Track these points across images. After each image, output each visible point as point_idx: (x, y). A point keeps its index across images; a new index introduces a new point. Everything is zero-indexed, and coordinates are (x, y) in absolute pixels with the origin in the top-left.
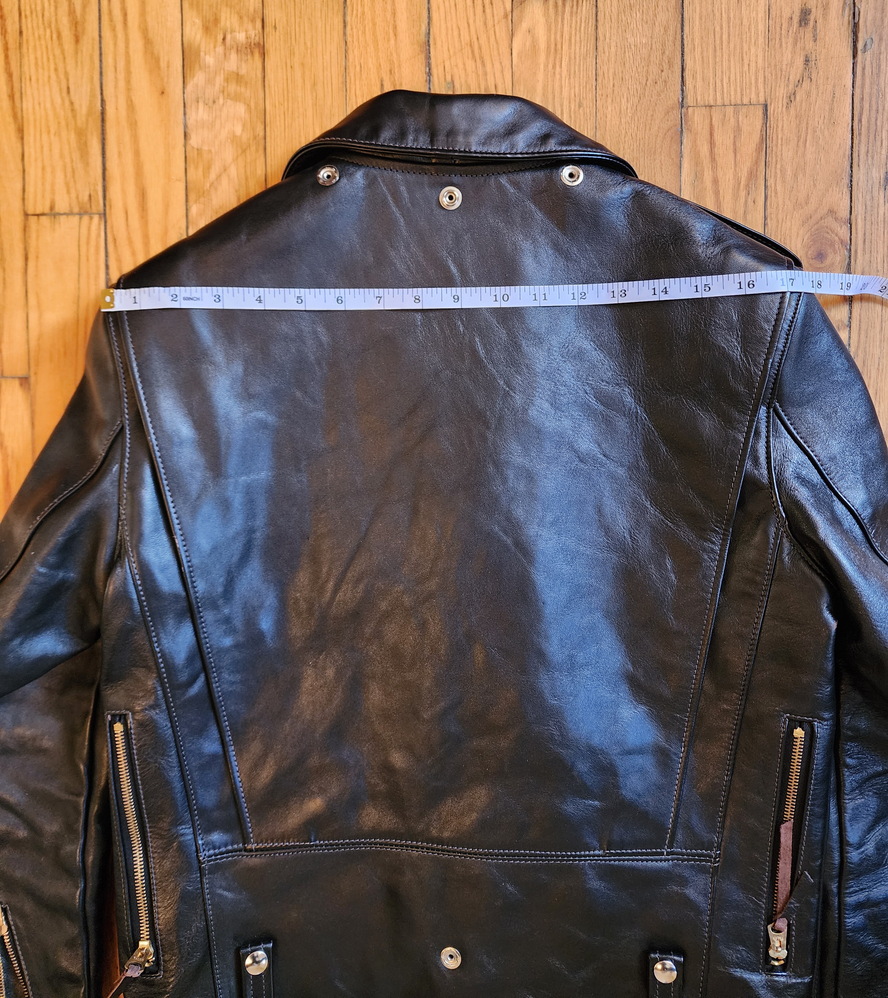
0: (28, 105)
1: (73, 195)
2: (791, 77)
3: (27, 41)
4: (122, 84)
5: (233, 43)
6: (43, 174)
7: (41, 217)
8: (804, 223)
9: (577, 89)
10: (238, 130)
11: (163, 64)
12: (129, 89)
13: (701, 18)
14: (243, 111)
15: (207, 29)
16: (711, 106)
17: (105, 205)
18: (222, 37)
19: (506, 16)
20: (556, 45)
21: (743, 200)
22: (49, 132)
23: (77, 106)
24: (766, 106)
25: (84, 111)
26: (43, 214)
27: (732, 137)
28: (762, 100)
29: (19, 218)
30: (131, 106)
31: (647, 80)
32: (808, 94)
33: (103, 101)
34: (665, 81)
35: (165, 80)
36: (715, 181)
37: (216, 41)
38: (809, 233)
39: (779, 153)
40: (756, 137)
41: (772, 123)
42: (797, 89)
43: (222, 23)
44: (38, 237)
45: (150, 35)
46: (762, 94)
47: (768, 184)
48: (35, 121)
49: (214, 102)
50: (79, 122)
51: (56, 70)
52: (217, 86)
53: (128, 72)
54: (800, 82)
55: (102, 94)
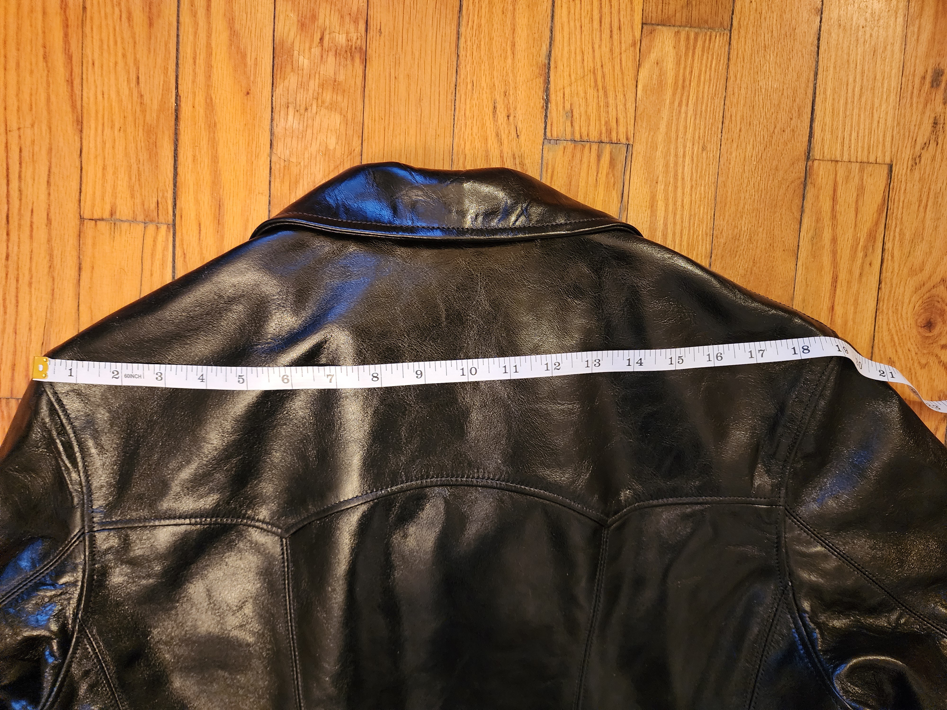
0: (89, 94)
1: (138, 201)
2: (918, 139)
3: (92, 18)
4: (201, 78)
5: (331, 44)
6: (104, 175)
7: (99, 223)
8: (916, 290)
9: (702, 131)
10: (332, 143)
11: (250, 62)
12: (208, 86)
13: (835, 68)
14: (338, 122)
15: (302, 26)
16: (837, 161)
17: (174, 215)
18: (319, 37)
19: (634, 44)
20: (684, 81)
21: (859, 262)
22: (112, 127)
23: (147, 98)
24: (891, 167)
25: (155, 107)
26: (102, 220)
27: (855, 195)
28: (888, 160)
29: (73, 222)
30: (210, 104)
31: (775, 127)
32: (934, 159)
33: (177, 95)
34: (793, 130)
35: (252, 79)
36: (834, 240)
37: (312, 41)
38: (920, 302)
39: (899, 216)
40: (879, 199)
41: (895, 184)
42: (923, 152)
43: (321, 21)
44: (94, 244)
45: (237, 26)
46: (888, 154)
47: (886, 247)
48: (97, 112)
49: (306, 109)
50: (148, 117)
51: (124, 56)
52: (311, 91)
53: (209, 67)
54: (925, 146)
55: (177, 88)
